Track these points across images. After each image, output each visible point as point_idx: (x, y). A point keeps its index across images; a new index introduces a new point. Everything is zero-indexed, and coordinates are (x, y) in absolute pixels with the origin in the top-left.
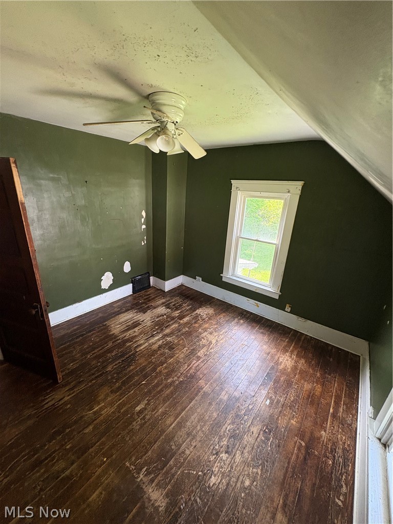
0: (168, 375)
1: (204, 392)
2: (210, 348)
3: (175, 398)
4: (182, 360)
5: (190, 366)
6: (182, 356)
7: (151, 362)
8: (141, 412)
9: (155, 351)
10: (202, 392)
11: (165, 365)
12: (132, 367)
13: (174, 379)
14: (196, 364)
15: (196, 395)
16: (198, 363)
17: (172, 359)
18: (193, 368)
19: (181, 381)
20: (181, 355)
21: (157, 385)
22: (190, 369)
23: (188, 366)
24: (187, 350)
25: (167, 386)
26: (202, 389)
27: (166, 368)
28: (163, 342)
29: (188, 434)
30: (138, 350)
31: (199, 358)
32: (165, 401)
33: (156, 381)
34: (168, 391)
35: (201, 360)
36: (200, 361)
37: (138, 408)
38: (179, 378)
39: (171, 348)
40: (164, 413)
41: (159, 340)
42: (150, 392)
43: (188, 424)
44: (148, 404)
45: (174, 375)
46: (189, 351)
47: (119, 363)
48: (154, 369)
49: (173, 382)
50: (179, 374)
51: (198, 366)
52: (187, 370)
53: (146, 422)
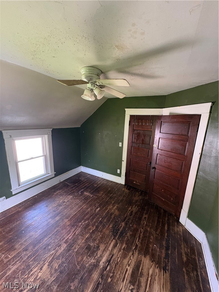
0: (88, 225)
2: (53, 256)
3: (83, 214)
4: (80, 237)
5: (74, 233)
6: (79, 242)
7: (101, 232)
8: (97, 208)
9: (101, 242)
11: (91, 231)
12: (111, 226)
13: (84, 223)
14: (69, 236)
15: (72, 217)
16: (68, 237)
17: (87, 237)
18: (72, 232)
19: (80, 222)
20: (81, 242)
21: (93, 219)
22: (74, 231)
23: (75, 233)
24: (75, 248)
25: (88, 219)
26: (68, 220)
27: (90, 229)
28: (97, 255)
29: (78, 204)
30: (114, 240)
31: (66, 242)
32: (88, 213)
33: (94, 220)
34: (87, 217)
35: (65, 240)
36: (66, 238)
37: (99, 209)
38: (82, 224)
39: (89, 248)
40: (87, 209)
41: (101, 256)
42: (96, 215)
43: (77, 207)
44: (95, 211)
45: (85, 226)
46: (73, 248)
47: (120, 228)
48: (97, 227)
49: (84, 221)
50: (81, 226)
51: (68, 234)
52: (76, 230)
53: (94, 205)
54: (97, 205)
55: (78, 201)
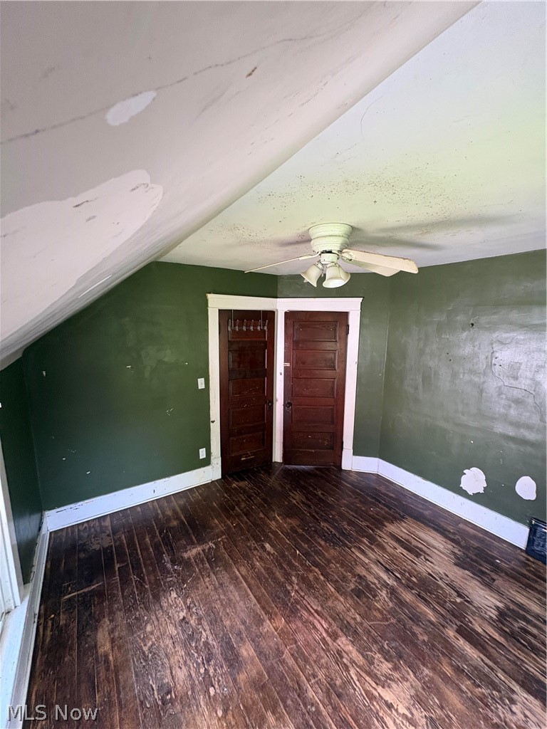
0: (304, 580)
1: (263, 620)
3: (267, 580)
4: (330, 603)
5: (316, 615)
6: (340, 607)
7: (329, 561)
8: (263, 547)
9: (351, 571)
10: (264, 616)
11: (322, 578)
12: (323, 543)
13: (295, 586)
14: (319, 626)
15: (263, 608)
16: (321, 629)
17: (333, 590)
18: (311, 618)
19: (289, 593)
20: (341, 604)
21: (290, 564)
22: (310, 612)
23: (316, 611)
24: (355, 619)
25: (287, 576)
26: (270, 620)
27: (317, 579)
28: (374, 584)
29: (221, 585)
30: (353, 549)
31: (334, 637)
32: (267, 569)
33: (297, 564)
34: (279, 575)
35: (328, 639)
36: (325, 635)
37: (267, 546)
38: (296, 591)
39: (358, 593)
40: (253, 567)
41: (378, 578)
42: (283, 556)
43: (232, 588)
44: (269, 553)
45: (304, 586)
46: (352, 622)
47: (331, 532)
48: (317, 565)
49: (291, 583)
50: (302, 594)
51: (315, 627)
52: (309, 606)
53: (251, 550)
54: (252, 543)
55: (207, 579)
